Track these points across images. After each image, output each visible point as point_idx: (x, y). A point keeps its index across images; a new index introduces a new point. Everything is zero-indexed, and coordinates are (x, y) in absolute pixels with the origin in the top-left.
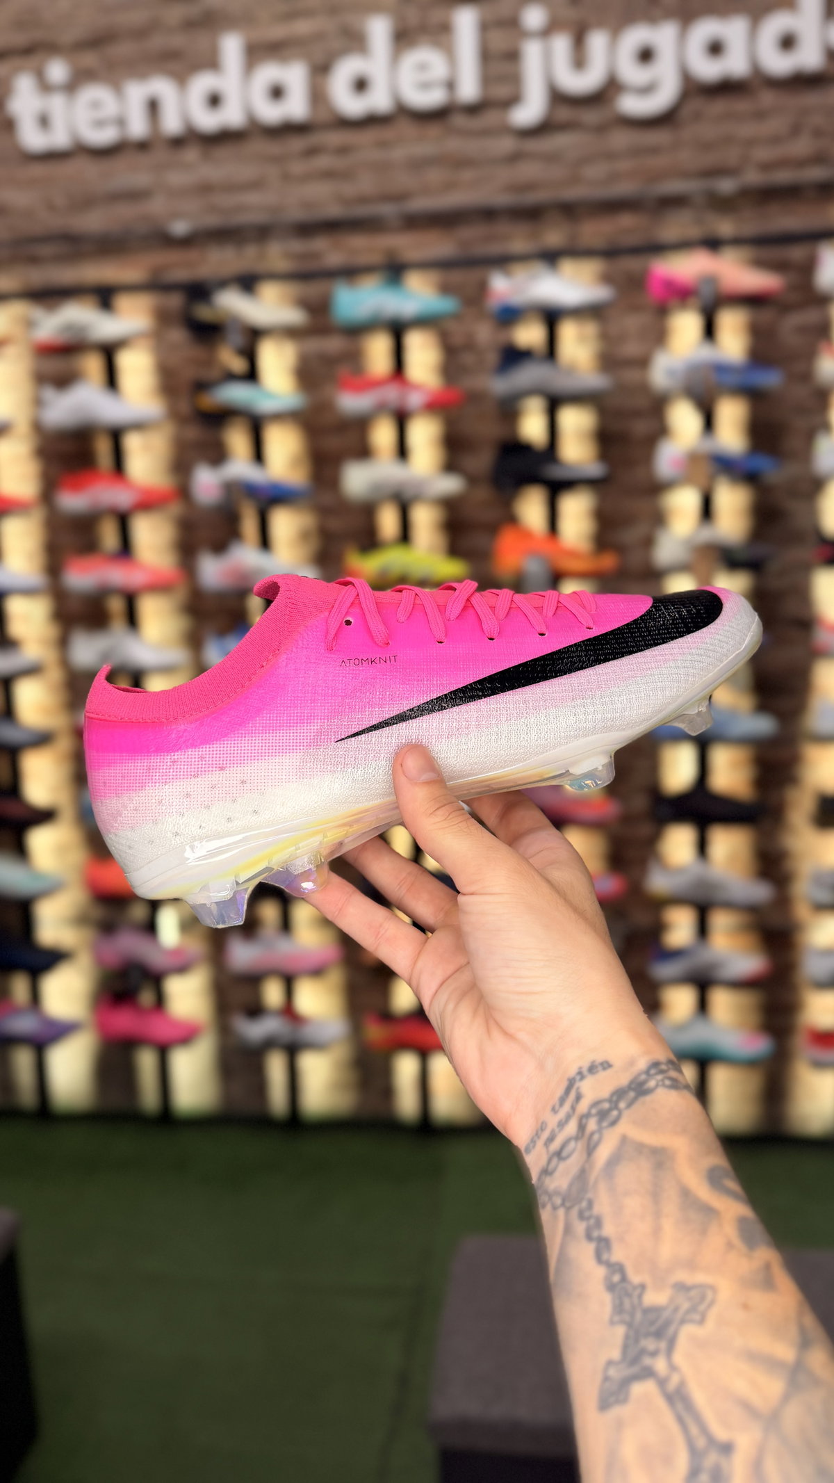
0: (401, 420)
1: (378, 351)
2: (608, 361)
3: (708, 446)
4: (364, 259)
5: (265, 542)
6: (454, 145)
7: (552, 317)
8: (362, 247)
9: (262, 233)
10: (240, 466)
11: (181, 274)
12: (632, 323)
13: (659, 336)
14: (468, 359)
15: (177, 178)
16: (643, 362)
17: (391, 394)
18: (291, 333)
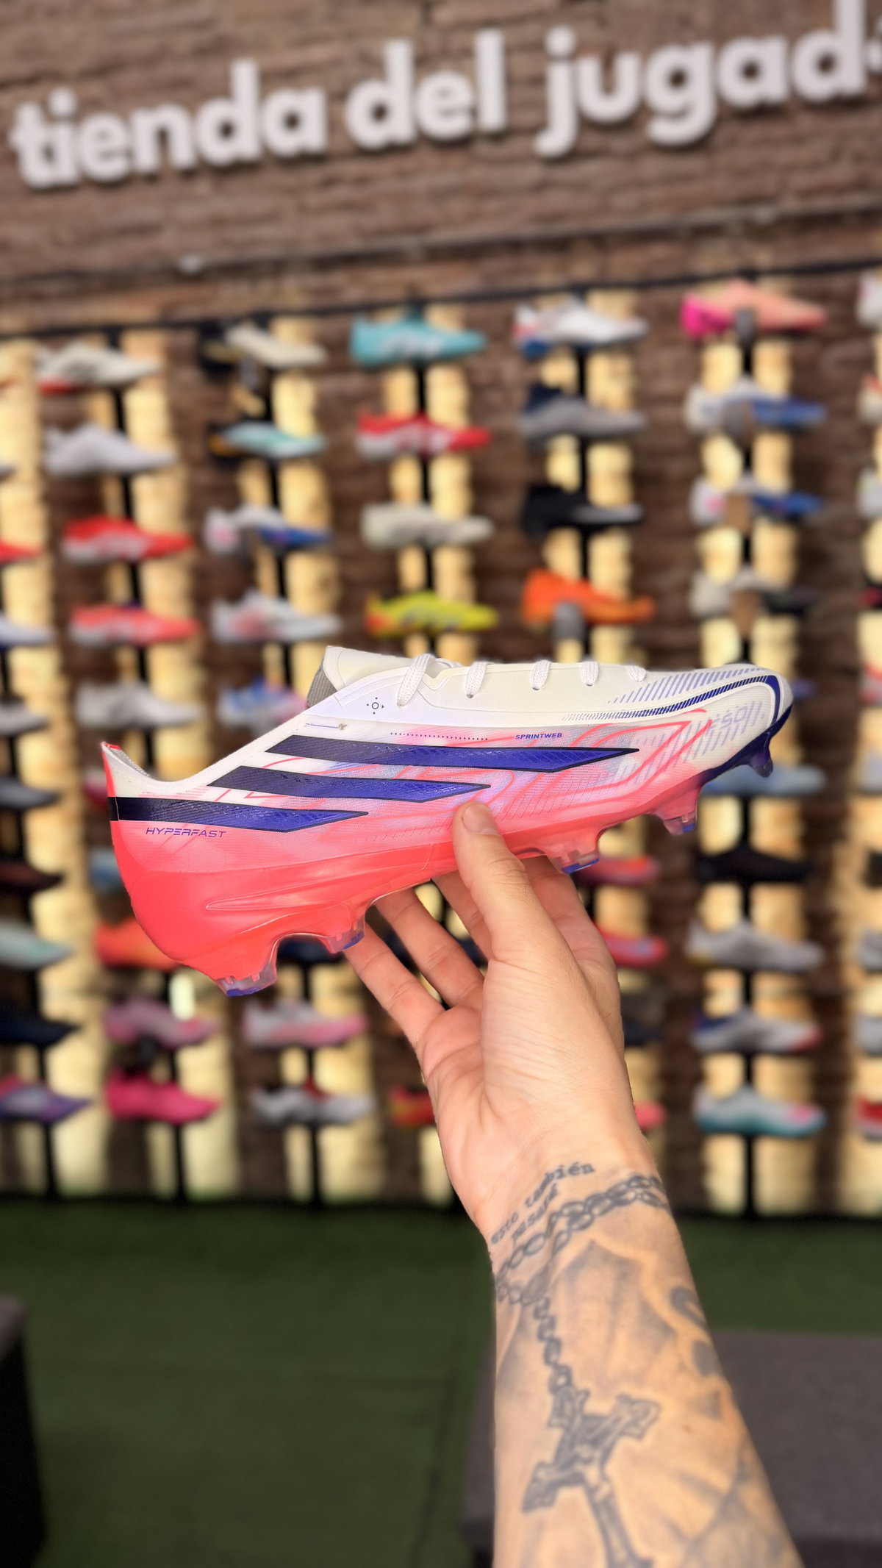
0: (425, 462)
1: (400, 390)
2: (641, 398)
3: (747, 486)
4: (383, 294)
5: (282, 591)
6: (477, 174)
7: (582, 353)
8: (383, 281)
9: (278, 268)
10: (256, 512)
11: (192, 311)
12: (666, 357)
13: (695, 372)
14: (494, 397)
15: (188, 212)
16: (679, 399)
17: (414, 435)
18: (309, 372)
